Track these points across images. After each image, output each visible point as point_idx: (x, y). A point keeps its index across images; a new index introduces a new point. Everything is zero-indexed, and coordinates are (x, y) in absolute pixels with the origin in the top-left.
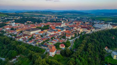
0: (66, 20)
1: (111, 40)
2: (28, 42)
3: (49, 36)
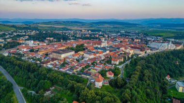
0: (105, 36)
1: (174, 64)
2: (61, 70)
3: (87, 61)
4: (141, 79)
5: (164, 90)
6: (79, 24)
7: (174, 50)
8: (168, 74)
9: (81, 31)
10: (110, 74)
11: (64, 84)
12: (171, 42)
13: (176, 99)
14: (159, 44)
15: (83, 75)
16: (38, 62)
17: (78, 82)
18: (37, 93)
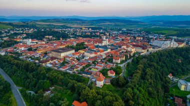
0: (106, 34)
1: (177, 63)
2: (61, 69)
3: (88, 60)
4: (143, 77)
5: (166, 89)
6: (78, 22)
7: (177, 48)
8: (171, 72)
9: (81, 28)
10: (111, 73)
11: (64, 84)
12: (173, 40)
13: (178, 97)
14: (162, 42)
15: (84, 75)
16: (37, 61)
17: (79, 81)
18: (36, 93)
